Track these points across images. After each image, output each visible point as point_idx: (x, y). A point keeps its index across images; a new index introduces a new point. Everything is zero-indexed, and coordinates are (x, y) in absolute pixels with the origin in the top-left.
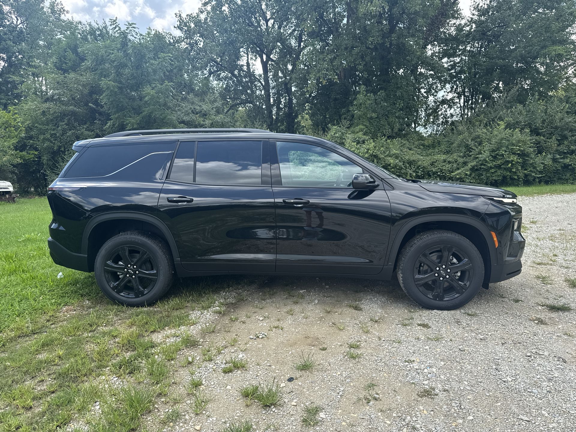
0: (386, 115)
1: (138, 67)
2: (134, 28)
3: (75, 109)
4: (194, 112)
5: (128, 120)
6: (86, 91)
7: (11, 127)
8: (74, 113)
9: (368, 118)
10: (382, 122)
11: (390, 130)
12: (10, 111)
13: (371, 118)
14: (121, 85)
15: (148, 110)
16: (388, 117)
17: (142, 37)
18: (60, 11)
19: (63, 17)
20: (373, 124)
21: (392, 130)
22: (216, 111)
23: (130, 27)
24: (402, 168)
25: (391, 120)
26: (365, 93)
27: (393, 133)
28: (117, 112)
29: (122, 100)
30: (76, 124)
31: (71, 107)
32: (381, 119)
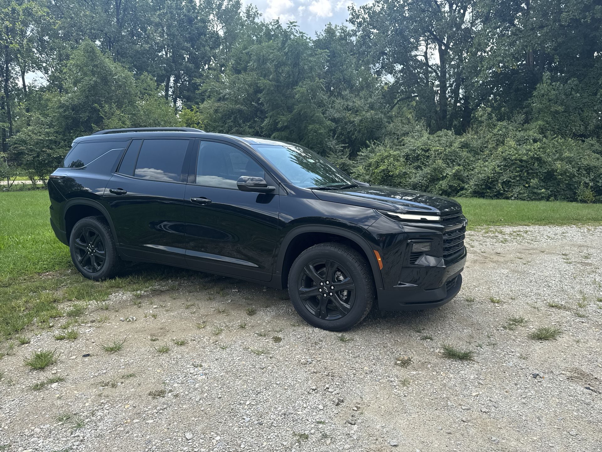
0: (581, 108)
1: (296, 65)
2: (295, 26)
3: (242, 107)
4: (347, 109)
5: (280, 117)
6: (251, 91)
7: (194, 124)
8: (240, 111)
9: (551, 112)
10: (572, 118)
11: (582, 127)
12: (193, 110)
13: (557, 112)
14: (278, 84)
15: (298, 108)
16: (582, 111)
17: (301, 35)
18: (255, 15)
19: (256, 20)
20: (558, 120)
21: (586, 128)
22: (369, 107)
23: (291, 26)
24: (574, 176)
25: (587, 115)
26: (549, 81)
27: (586, 131)
28: (273, 110)
29: (277, 98)
30: (241, 121)
31: (239, 106)
32: (571, 114)
